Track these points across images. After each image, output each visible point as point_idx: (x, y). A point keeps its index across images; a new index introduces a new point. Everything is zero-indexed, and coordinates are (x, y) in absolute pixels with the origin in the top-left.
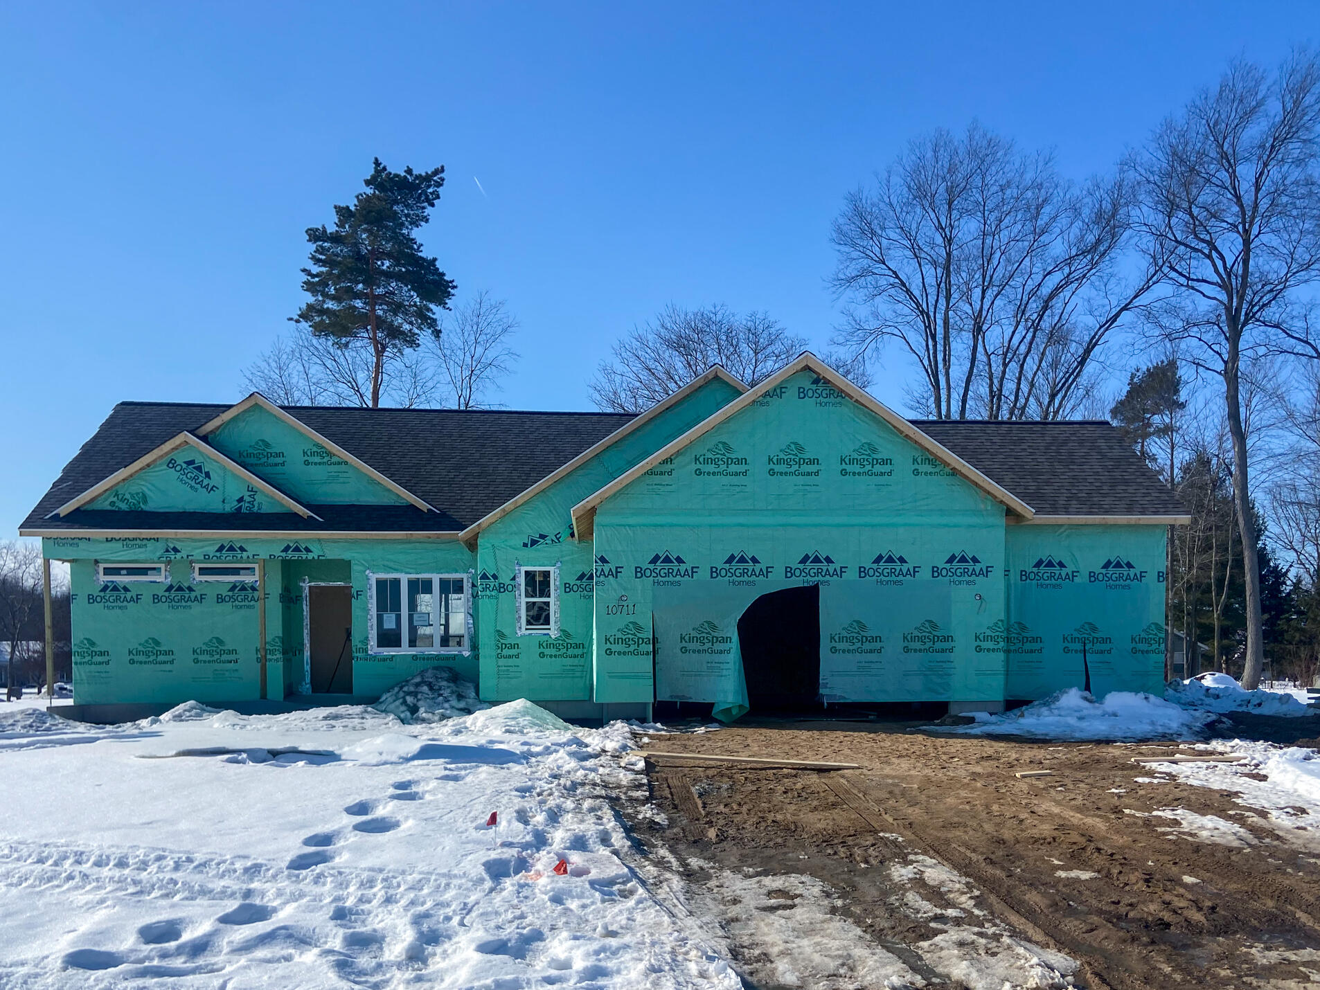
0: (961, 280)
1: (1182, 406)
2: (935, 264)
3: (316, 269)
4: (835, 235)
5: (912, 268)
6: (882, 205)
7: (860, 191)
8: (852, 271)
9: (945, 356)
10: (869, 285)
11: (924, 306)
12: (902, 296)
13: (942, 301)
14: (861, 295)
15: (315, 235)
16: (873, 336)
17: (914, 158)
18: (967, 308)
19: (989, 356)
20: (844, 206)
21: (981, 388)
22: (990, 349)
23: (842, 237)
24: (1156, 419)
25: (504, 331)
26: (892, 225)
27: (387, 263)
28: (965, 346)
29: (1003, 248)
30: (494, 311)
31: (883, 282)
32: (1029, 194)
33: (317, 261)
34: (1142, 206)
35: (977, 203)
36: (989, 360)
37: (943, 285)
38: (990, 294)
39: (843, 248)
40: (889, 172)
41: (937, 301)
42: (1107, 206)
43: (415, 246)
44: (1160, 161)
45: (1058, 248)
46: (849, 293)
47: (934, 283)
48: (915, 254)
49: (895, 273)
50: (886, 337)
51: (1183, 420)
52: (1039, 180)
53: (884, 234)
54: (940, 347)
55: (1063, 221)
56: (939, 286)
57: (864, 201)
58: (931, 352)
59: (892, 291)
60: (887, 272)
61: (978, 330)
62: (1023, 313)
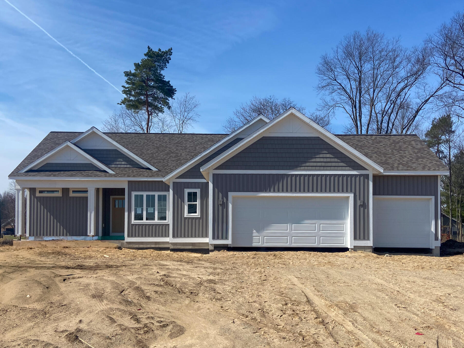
0: (365, 86)
1: (454, 132)
2: (355, 80)
3: (127, 86)
4: (317, 71)
5: (346, 82)
6: (334, 59)
7: (326, 55)
8: (324, 84)
9: (360, 114)
10: (330, 89)
11: (352, 96)
12: (343, 93)
13: (358, 94)
14: (327, 92)
15: (127, 74)
16: (332, 108)
17: (346, 42)
18: (367, 96)
19: (376, 114)
20: (320, 61)
21: (374, 126)
22: (377, 111)
23: (320, 72)
24: (443, 137)
25: (195, 107)
26: (339, 67)
27: (153, 83)
28: (367, 110)
29: (381, 74)
30: (191, 99)
31: (335, 87)
32: (391, 54)
33: (128, 83)
34: (435, 56)
35: (371, 58)
36: (377, 116)
37: (358, 88)
38: (376, 91)
39: (320, 76)
40: (337, 48)
41: (356, 94)
42: (421, 57)
43: (162, 77)
44: (441, 40)
45: (402, 73)
46: (323, 92)
47: (355, 87)
48: (348, 77)
49: (340, 84)
50: (337, 108)
51: (454, 138)
52: (394, 48)
53: (336, 70)
54: (358, 111)
55: (404, 63)
56: (357, 88)
57: (328, 58)
58: (354, 113)
59: (339, 91)
60: (337, 84)
61: (372, 105)
62: (390, 98)
